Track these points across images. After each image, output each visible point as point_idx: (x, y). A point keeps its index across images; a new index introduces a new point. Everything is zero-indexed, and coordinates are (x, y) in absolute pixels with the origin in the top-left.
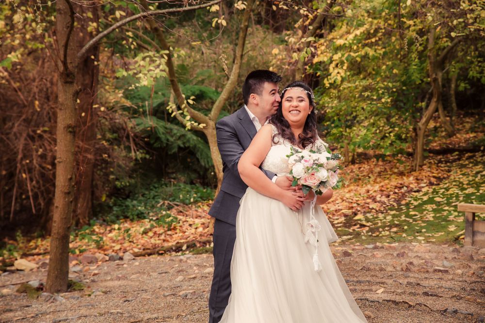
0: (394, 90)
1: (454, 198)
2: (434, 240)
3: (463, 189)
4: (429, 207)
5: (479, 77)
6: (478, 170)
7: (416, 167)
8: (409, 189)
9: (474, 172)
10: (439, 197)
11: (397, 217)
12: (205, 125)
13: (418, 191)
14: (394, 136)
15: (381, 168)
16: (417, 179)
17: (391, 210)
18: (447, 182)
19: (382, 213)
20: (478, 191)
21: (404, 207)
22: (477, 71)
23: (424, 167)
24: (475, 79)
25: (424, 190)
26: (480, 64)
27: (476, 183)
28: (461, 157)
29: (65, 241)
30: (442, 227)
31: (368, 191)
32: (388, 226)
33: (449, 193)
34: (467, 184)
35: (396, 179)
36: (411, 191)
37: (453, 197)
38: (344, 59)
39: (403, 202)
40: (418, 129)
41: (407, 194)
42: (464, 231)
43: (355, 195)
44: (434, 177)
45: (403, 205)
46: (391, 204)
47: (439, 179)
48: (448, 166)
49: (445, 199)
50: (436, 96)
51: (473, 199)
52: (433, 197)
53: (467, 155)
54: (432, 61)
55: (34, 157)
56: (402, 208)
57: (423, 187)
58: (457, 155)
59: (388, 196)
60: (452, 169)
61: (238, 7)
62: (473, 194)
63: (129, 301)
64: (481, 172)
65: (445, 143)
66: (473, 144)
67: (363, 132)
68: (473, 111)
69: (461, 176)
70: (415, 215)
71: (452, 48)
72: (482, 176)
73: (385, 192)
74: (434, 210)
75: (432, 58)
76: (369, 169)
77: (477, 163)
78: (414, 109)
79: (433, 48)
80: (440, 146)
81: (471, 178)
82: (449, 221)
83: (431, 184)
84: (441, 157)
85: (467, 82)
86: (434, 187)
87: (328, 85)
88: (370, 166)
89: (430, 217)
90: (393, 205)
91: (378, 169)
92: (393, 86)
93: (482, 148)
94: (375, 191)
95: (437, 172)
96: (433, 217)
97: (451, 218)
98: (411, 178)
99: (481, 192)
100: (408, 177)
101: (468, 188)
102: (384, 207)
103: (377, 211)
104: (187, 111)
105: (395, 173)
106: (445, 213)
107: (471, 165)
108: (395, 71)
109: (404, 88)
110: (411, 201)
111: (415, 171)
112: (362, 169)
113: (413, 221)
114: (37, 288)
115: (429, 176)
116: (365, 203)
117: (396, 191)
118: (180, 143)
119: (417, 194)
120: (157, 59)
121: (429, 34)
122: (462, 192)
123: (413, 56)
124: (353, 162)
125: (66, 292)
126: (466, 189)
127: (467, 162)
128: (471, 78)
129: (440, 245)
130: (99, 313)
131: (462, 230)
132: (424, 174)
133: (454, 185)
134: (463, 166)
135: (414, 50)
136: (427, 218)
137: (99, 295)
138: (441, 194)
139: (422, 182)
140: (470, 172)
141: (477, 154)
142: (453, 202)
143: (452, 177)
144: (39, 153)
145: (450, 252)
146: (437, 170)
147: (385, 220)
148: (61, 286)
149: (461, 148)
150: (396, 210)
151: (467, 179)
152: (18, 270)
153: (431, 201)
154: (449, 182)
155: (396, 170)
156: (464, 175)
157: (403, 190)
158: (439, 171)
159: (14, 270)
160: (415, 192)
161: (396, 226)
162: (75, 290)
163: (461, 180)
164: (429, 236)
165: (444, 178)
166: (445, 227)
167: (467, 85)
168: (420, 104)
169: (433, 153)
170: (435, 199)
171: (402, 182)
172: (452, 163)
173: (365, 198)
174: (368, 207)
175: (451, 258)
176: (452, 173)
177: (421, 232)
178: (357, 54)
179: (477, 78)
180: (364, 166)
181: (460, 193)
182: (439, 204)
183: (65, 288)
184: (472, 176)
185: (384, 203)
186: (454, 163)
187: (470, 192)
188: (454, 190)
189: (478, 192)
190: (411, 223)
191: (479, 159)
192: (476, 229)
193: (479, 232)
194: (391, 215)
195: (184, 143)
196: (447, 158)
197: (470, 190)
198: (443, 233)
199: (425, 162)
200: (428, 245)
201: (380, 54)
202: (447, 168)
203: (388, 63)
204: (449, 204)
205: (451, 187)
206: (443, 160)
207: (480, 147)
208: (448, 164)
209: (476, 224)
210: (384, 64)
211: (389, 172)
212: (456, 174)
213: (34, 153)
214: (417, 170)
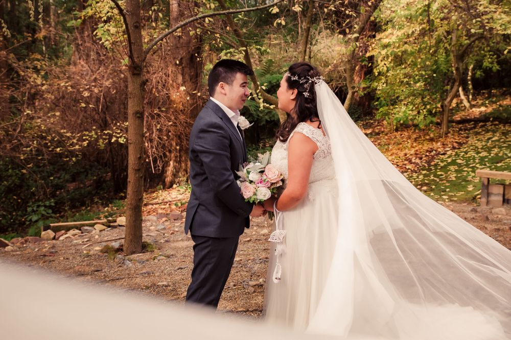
0: (427, 76)
1: (472, 161)
2: (456, 199)
3: (478, 153)
4: (452, 168)
5: (491, 67)
6: (489, 137)
7: (443, 134)
8: (437, 152)
9: (486, 138)
10: (460, 159)
11: (427, 177)
12: (274, 106)
13: (444, 154)
14: (426, 112)
15: (417, 135)
16: (443, 144)
17: (423, 170)
18: (466, 146)
19: (416, 172)
20: (490, 154)
21: (433, 168)
22: (488, 62)
23: (449, 134)
24: (488, 68)
25: (449, 153)
26: (491, 57)
27: (488, 148)
28: (476, 126)
29: (137, 210)
30: (463, 187)
31: (406, 155)
32: (420, 185)
33: (467, 156)
34: (482, 149)
35: (428, 144)
36: (439, 154)
37: (471, 159)
38: (389, 53)
39: (433, 164)
40: (444, 106)
41: (435, 157)
42: (480, 191)
43: (396, 158)
44: (456, 142)
45: (432, 166)
46: (423, 165)
47: (460, 144)
48: (466, 133)
49: (465, 161)
50: (458, 81)
51: (486, 161)
52: (456, 160)
53: (480, 124)
54: (455, 54)
55: (154, 130)
56: (431, 168)
57: (448, 151)
58: (473, 124)
59: (421, 158)
60: (470, 135)
61: (295, 10)
62: (486, 157)
63: (182, 269)
64: (492, 138)
65: (464, 115)
66: (485, 115)
67: (404, 108)
68: (484, 91)
69: (476, 142)
70: (442, 175)
71: (470, 44)
72: (492, 141)
73: (418, 156)
74: (456, 171)
75: (455, 52)
76: (408, 135)
77: (487, 131)
78: (442, 91)
79: (456, 44)
80: (461, 117)
81: (484, 143)
82: (468, 181)
83: (454, 148)
84: (461, 126)
85: (481, 70)
86: (456, 151)
87: (377, 74)
88: (409, 133)
89: (453, 177)
90: (425, 166)
91: (415, 136)
92: (426, 73)
93: (491, 119)
94: (411, 155)
95: (458, 138)
96: (456, 177)
97: (470, 178)
98: (439, 144)
99: (492, 155)
100: (437, 142)
101: (482, 152)
102: (418, 168)
103: (412, 171)
104: (261, 95)
105: (427, 139)
106: (465, 174)
107: (483, 133)
108: (428, 63)
109: (435, 75)
110: (438, 162)
111: (442, 137)
112: (402, 136)
113: (440, 181)
114: (117, 249)
115: (452, 141)
116: (403, 164)
117: (427, 154)
118: (267, 117)
119: (443, 156)
120: (236, 54)
121: (453, 34)
122: (477, 155)
123: (441, 51)
124: (397, 130)
125: (140, 253)
126: (480, 153)
127: (480, 130)
128: (485, 67)
129: (461, 203)
130: (146, 286)
131: (479, 190)
132: (449, 140)
133: (472, 149)
134: (477, 134)
135: (442, 47)
136: (450, 178)
137: (162, 260)
138: (462, 157)
139: (448, 147)
140: (483, 138)
141: (487, 123)
142: (471, 164)
143: (470, 142)
144: (158, 128)
145: (469, 212)
146: (458, 137)
147: (417, 179)
148: (135, 248)
149: (476, 119)
150: (426, 170)
151: (481, 144)
152: (120, 226)
153: (454, 163)
154: (467, 147)
155: (428, 137)
156: (478, 140)
157: (432, 154)
158: (460, 137)
159: (117, 226)
160: (442, 155)
161: (426, 185)
162: (147, 251)
163: (477, 145)
164: (452, 195)
165: (464, 143)
166: (465, 187)
167: (482, 73)
168: (446, 88)
169: (456, 123)
170: (457, 161)
171: (432, 147)
172: (469, 130)
173: (403, 160)
174: (405, 168)
175: (469, 219)
176: (469, 139)
177: (445, 191)
178: (399, 50)
179: (490, 68)
180: (404, 133)
181: (476, 156)
182: (460, 165)
183: (139, 249)
184: (485, 142)
185: (417, 164)
186: (471, 131)
187: (484, 155)
188: (472, 153)
189: (490, 156)
190: (438, 182)
191: (490, 128)
192: (490, 191)
193: (492, 194)
194: (423, 174)
195: (270, 118)
196: (466, 126)
197: (484, 154)
198: (463, 193)
199: (449, 130)
200: (451, 203)
201: (416, 50)
202: (466, 135)
203: (422, 57)
204: (467, 165)
205: (469, 150)
206: (462, 128)
207: (490, 118)
208: (467, 132)
209: (490, 187)
210: (420, 57)
211: (423, 139)
212: (472, 140)
213: (154, 128)
214: (444, 137)
